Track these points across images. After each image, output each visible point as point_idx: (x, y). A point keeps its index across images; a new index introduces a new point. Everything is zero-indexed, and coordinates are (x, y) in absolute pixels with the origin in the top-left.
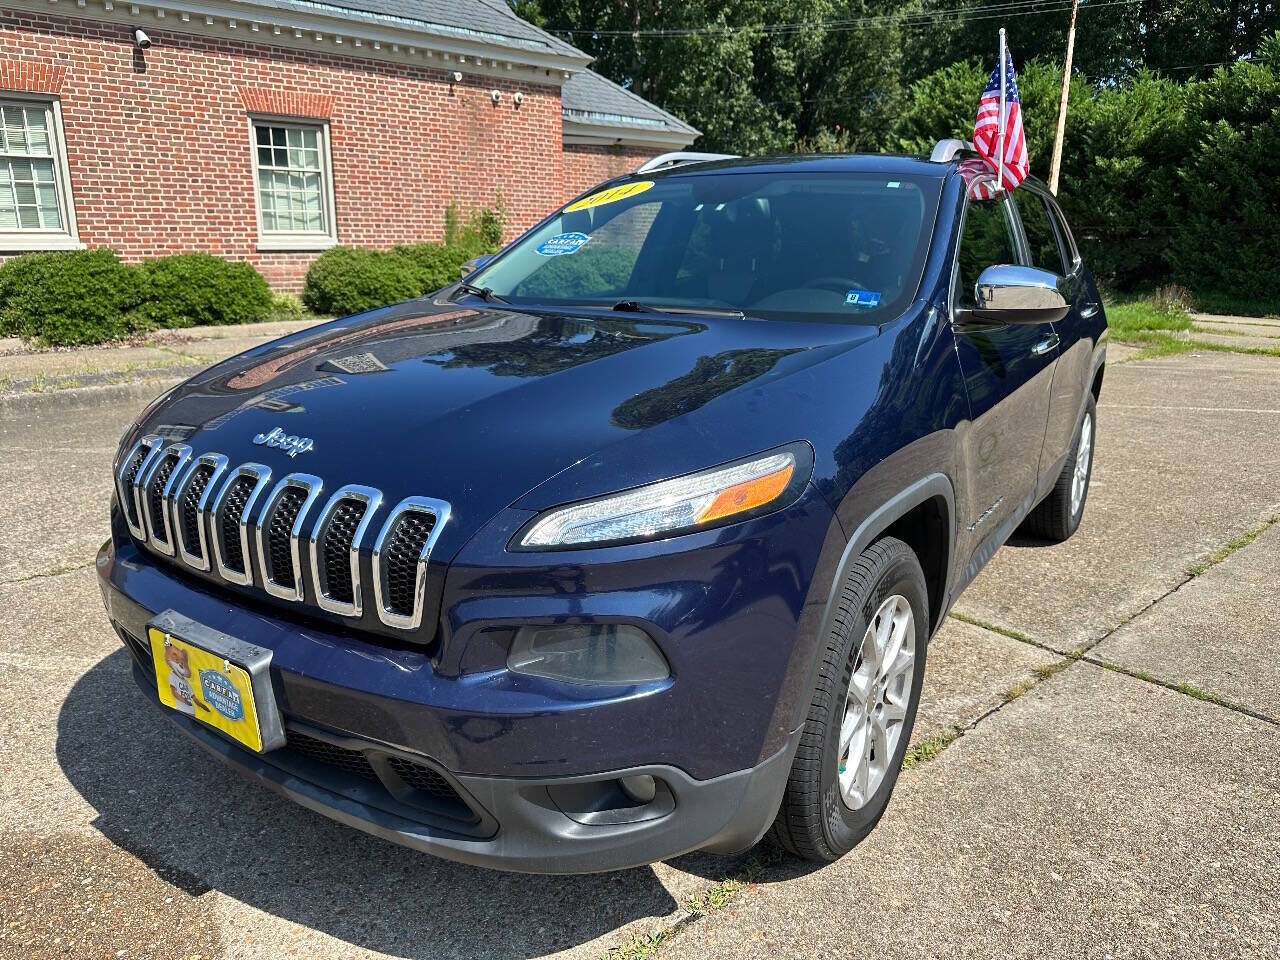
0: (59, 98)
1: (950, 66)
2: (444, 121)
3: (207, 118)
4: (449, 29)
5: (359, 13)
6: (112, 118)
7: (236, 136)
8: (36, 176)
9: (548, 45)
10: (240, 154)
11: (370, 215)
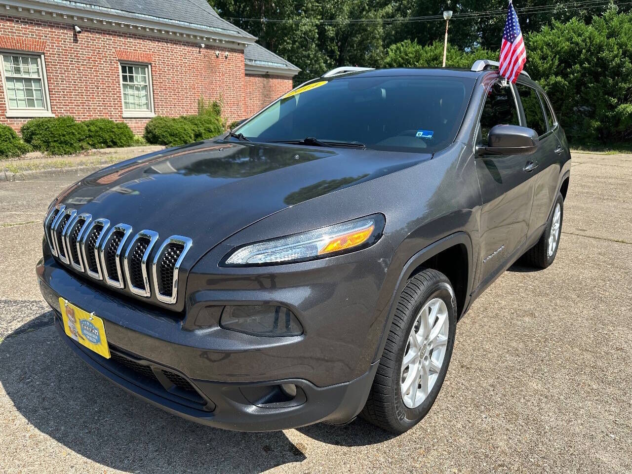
0: (44, 53)
1: (403, 41)
2: (197, 64)
3: (102, 62)
4: (199, 26)
5: (163, 19)
6: (65, 62)
7: (114, 70)
8: (34, 86)
9: (238, 33)
10: (116, 77)
11: (168, 103)
